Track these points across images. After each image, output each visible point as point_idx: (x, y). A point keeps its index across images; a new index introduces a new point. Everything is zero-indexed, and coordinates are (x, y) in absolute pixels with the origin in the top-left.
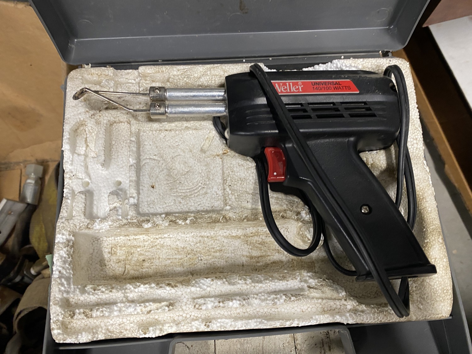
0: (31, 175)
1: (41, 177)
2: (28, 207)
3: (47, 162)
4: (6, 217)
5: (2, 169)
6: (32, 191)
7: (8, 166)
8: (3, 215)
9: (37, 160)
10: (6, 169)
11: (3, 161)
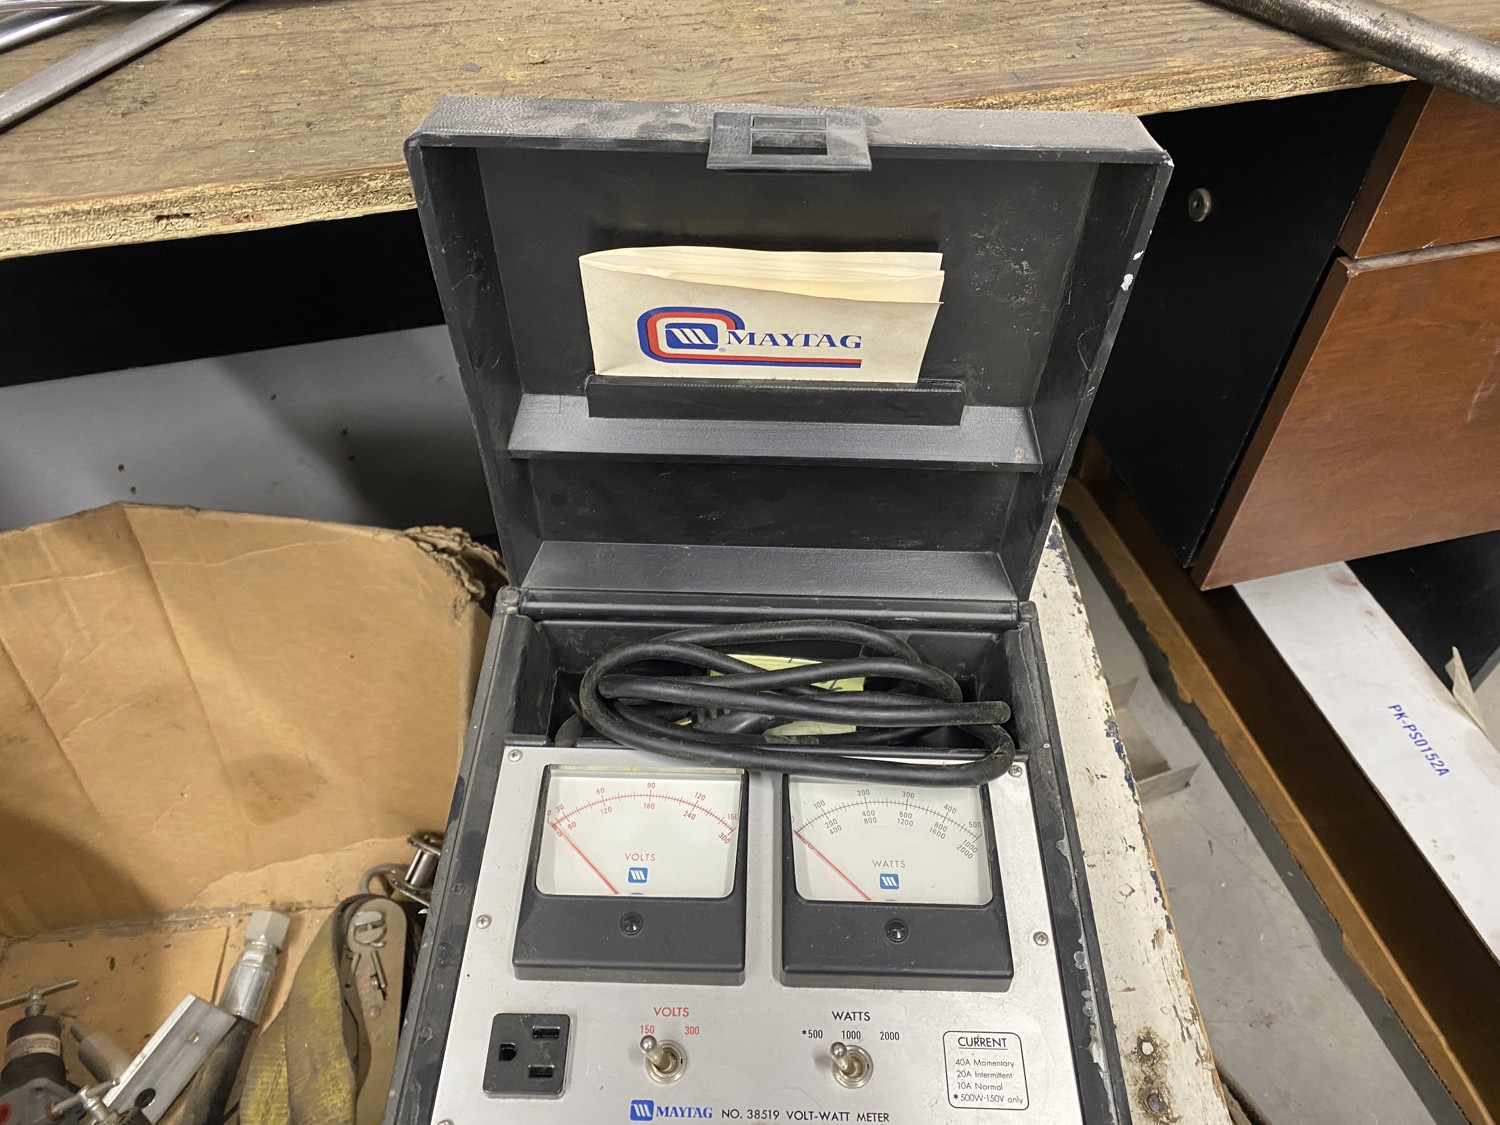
0: (257, 938)
1: (280, 946)
2: (238, 1028)
3: (298, 909)
4: (180, 1049)
5: (180, 926)
6: (254, 983)
7: (196, 918)
8: (175, 1043)
9: (273, 903)
10: (191, 926)
11: (187, 906)
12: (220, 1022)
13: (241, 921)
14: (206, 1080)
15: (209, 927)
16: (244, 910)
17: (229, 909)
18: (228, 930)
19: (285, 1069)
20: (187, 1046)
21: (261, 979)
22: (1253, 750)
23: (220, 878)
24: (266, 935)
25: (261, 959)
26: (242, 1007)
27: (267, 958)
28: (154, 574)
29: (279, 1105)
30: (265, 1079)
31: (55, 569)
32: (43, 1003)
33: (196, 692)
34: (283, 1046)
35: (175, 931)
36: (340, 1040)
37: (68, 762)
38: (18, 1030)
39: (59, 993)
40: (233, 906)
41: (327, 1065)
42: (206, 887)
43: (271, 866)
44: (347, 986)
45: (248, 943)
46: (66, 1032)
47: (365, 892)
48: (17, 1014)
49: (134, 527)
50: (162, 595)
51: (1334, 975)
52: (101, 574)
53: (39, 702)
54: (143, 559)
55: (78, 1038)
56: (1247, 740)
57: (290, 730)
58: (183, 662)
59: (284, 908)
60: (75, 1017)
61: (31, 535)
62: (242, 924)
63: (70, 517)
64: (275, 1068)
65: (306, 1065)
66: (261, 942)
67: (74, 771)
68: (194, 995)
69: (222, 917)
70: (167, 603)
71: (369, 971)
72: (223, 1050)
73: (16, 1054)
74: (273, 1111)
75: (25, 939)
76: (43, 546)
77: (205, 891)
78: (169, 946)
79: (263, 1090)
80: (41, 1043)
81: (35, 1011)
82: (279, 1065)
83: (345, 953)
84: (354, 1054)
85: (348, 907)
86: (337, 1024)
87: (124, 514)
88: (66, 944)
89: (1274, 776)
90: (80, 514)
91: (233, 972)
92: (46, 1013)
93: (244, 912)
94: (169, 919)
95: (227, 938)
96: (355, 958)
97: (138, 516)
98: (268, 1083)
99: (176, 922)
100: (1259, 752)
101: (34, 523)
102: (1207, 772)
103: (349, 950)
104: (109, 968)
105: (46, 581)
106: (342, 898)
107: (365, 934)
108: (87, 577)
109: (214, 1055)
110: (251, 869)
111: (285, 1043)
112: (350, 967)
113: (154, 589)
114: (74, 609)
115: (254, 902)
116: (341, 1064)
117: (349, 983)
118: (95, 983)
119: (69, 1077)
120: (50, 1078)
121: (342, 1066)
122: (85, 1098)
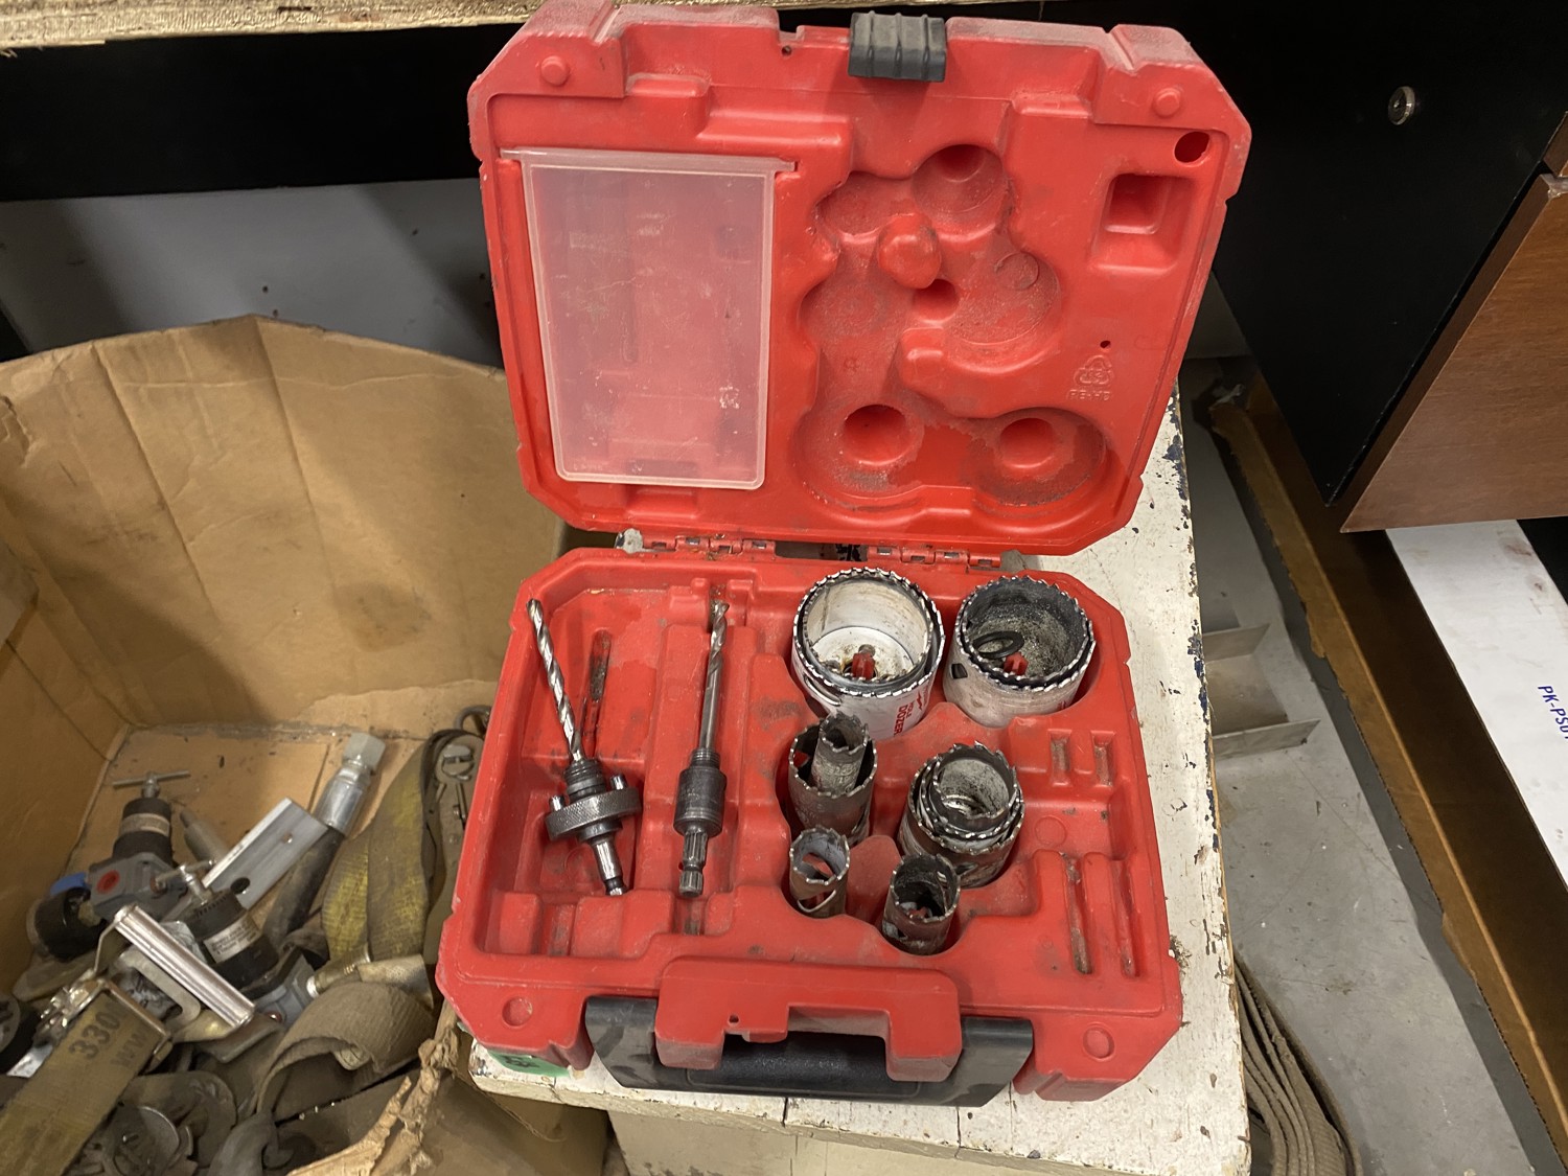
0: (354, 758)
1: (375, 768)
2: (328, 837)
3: (394, 738)
4: (275, 846)
5: (285, 737)
6: (347, 798)
7: (299, 732)
8: (271, 840)
9: (372, 728)
10: (295, 738)
11: (293, 720)
12: (311, 829)
13: (340, 741)
14: (297, 879)
15: (311, 741)
16: (345, 730)
17: (331, 728)
18: (329, 747)
19: (366, 878)
20: (281, 845)
21: (354, 796)
22: (1382, 714)
23: (324, 697)
24: (362, 755)
25: (355, 777)
26: (334, 818)
27: (361, 778)
28: (280, 390)
29: (357, 909)
30: (347, 885)
31: (190, 374)
32: (157, 788)
33: (313, 513)
34: (366, 857)
35: (281, 741)
36: (417, 859)
37: (192, 565)
38: (133, 808)
39: (172, 782)
40: (335, 725)
41: (404, 879)
42: (312, 704)
43: (374, 692)
44: (431, 812)
45: (345, 761)
46: (175, 817)
47: (458, 727)
48: (133, 794)
49: (265, 341)
50: (287, 412)
51: (1427, 954)
52: (231, 384)
53: (169, 502)
54: (271, 374)
55: (187, 825)
56: (1378, 703)
57: (400, 561)
58: (303, 481)
59: (381, 734)
60: (184, 805)
61: (169, 336)
62: (342, 744)
63: (206, 324)
64: (357, 876)
65: (385, 877)
66: (357, 762)
67: (196, 574)
68: (290, 799)
69: (324, 734)
70: (291, 421)
71: (453, 801)
72: (314, 854)
73: (130, 829)
74: (352, 914)
75: (146, 729)
76: (181, 351)
77: (311, 707)
78: (272, 754)
79: (345, 894)
80: (152, 823)
81: (149, 793)
82: (360, 874)
83: (432, 781)
84: (430, 875)
85: (440, 739)
86: (417, 844)
87: (256, 328)
88: (182, 738)
89: (1401, 745)
90: (215, 323)
91: (328, 786)
92: (160, 797)
93: (345, 732)
94: (276, 729)
95: (327, 754)
96: (441, 787)
97: (269, 330)
98: (349, 888)
99: (283, 733)
100: (1389, 719)
101: (174, 326)
102: (1327, 733)
103: (436, 779)
104: (218, 765)
105: (180, 385)
106: (436, 730)
107: (452, 766)
108: (218, 385)
109: (304, 859)
110: (354, 693)
111: (369, 856)
112: (435, 795)
113: (281, 408)
114: (205, 415)
115: (355, 724)
116: (416, 880)
117: (433, 809)
118: (206, 777)
119: (175, 857)
120: (157, 854)
121: (417, 883)
122: (184, 872)
